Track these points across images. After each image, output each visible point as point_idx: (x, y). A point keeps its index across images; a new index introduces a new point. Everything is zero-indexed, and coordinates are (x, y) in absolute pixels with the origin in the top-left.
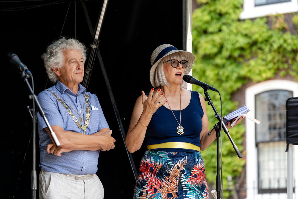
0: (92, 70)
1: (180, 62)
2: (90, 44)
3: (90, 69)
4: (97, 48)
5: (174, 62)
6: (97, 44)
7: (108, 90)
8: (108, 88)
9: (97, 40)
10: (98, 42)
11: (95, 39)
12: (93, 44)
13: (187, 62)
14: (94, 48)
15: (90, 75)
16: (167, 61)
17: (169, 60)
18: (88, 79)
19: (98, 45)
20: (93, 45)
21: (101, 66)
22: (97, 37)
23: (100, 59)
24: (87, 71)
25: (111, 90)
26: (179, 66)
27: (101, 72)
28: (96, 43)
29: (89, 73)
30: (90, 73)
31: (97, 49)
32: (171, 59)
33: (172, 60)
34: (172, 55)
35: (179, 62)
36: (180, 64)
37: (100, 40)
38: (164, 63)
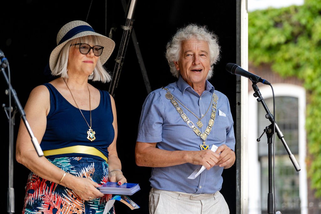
0: (124, 58)
1: (93, 48)
2: (122, 26)
3: (122, 57)
4: (130, 30)
5: (84, 47)
6: (130, 25)
7: (145, 84)
8: (145, 81)
9: (129, 20)
10: (132, 22)
11: (128, 19)
12: (125, 25)
13: (102, 48)
14: (127, 31)
15: (122, 65)
16: (76, 45)
17: (78, 44)
18: (120, 69)
19: (132, 27)
20: (125, 27)
21: (137, 53)
22: (130, 16)
23: (136, 44)
24: (118, 59)
25: (149, 84)
26: (90, 54)
27: (137, 60)
28: (128, 23)
29: (120, 62)
30: (122, 62)
31: (130, 32)
32: (81, 42)
33: (81, 44)
34: (83, 38)
35: (91, 48)
36: (92, 50)
37: (134, 20)
38: (71, 46)
